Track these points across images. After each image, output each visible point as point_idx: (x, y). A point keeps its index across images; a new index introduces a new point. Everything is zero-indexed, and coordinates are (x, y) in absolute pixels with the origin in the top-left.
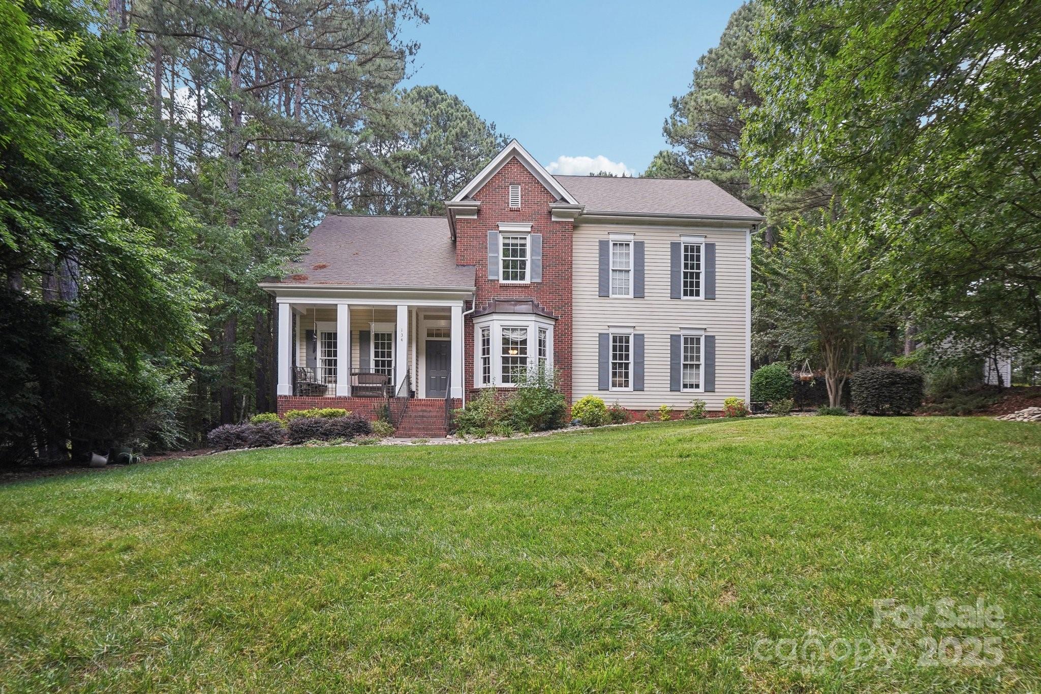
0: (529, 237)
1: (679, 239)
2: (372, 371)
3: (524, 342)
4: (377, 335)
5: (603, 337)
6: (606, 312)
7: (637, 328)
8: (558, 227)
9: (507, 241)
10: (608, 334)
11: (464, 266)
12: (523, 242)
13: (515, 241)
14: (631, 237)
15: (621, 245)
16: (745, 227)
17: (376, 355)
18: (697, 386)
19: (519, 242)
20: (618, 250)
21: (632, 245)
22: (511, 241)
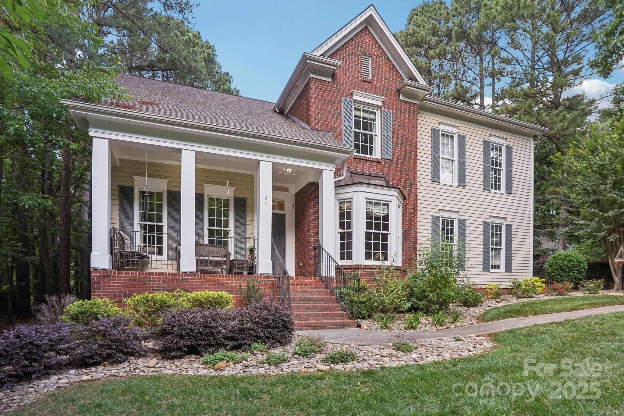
0: (378, 113)
1: (488, 138)
2: (206, 242)
3: (386, 218)
4: (211, 199)
5: (435, 219)
6: (437, 197)
7: (460, 213)
8: (405, 107)
9: (358, 113)
10: (439, 217)
11: (319, 131)
12: (372, 116)
13: (365, 115)
14: (454, 130)
15: (447, 136)
16: (530, 137)
17: (211, 223)
18: (499, 267)
19: (370, 116)
20: (446, 140)
21: (456, 138)
22: (362, 114)
